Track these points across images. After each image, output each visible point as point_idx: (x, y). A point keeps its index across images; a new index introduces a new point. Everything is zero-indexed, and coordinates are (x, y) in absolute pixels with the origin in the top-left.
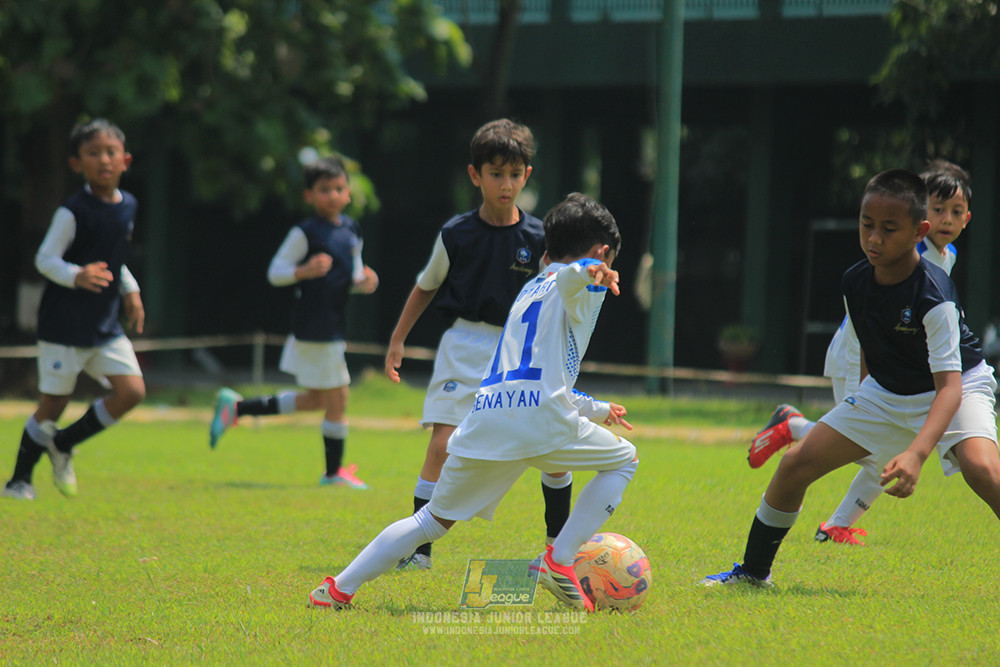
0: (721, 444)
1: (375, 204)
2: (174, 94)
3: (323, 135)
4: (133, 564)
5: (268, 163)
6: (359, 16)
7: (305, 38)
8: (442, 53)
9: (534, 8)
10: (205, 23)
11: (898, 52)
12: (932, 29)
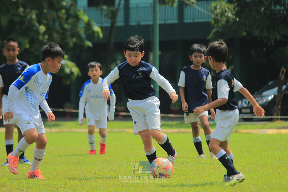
1: (80, 74)
2: (28, 46)
3: (66, 57)
6: (74, 25)
7: (61, 31)
8: (96, 34)
9: (120, 22)
10: (35, 28)
11: (214, 31)
12: (222, 25)
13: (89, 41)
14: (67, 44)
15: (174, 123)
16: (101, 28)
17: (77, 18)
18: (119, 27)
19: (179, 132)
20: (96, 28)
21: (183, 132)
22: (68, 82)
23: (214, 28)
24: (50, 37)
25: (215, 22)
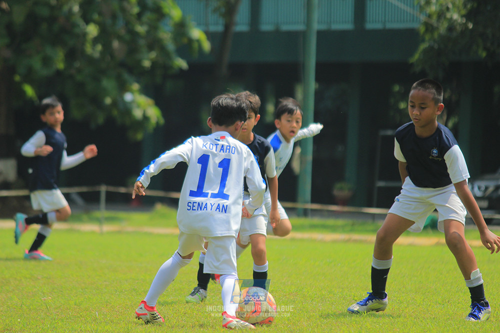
0: (335, 241)
1: (162, 121)
2: (61, 66)
3: (136, 86)
4: (39, 301)
5: (108, 101)
6: (154, 27)
7: (127, 37)
8: (196, 45)
9: (242, 24)
10: (77, 30)
11: (423, 46)
12: (440, 36)
13: (183, 57)
14: (139, 62)
15: (340, 222)
16: (207, 33)
18: (240, 34)
19: (348, 241)
20: (197, 34)
21: (356, 241)
22: (139, 136)
23: (423, 41)
24: (107, 47)
25: (427, 30)
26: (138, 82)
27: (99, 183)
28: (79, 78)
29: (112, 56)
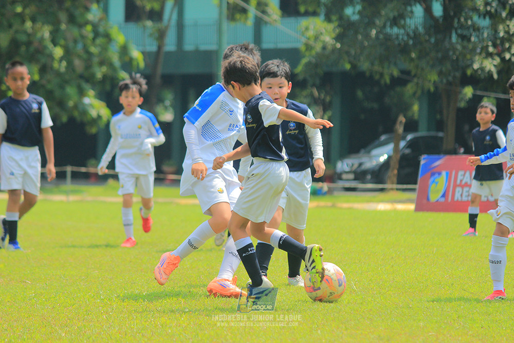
2: (37, 77)
3: (91, 93)
5: (71, 104)
6: (104, 49)
7: (85, 56)
8: (135, 63)
9: (170, 45)
10: (47, 52)
11: (304, 61)
12: (317, 54)
13: (125, 71)
14: (93, 76)
16: (143, 53)
17: (108, 37)
18: (169, 53)
20: (136, 54)
22: (94, 130)
23: (304, 57)
24: (70, 64)
25: (307, 49)
26: (93, 90)
27: (66, 165)
28: (49, 87)
29: (74, 71)
